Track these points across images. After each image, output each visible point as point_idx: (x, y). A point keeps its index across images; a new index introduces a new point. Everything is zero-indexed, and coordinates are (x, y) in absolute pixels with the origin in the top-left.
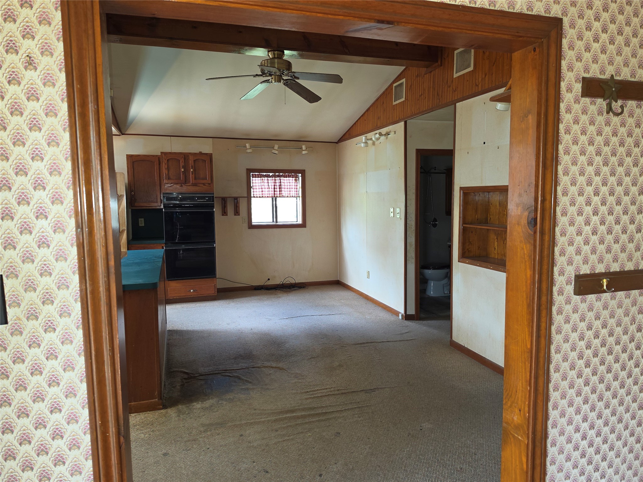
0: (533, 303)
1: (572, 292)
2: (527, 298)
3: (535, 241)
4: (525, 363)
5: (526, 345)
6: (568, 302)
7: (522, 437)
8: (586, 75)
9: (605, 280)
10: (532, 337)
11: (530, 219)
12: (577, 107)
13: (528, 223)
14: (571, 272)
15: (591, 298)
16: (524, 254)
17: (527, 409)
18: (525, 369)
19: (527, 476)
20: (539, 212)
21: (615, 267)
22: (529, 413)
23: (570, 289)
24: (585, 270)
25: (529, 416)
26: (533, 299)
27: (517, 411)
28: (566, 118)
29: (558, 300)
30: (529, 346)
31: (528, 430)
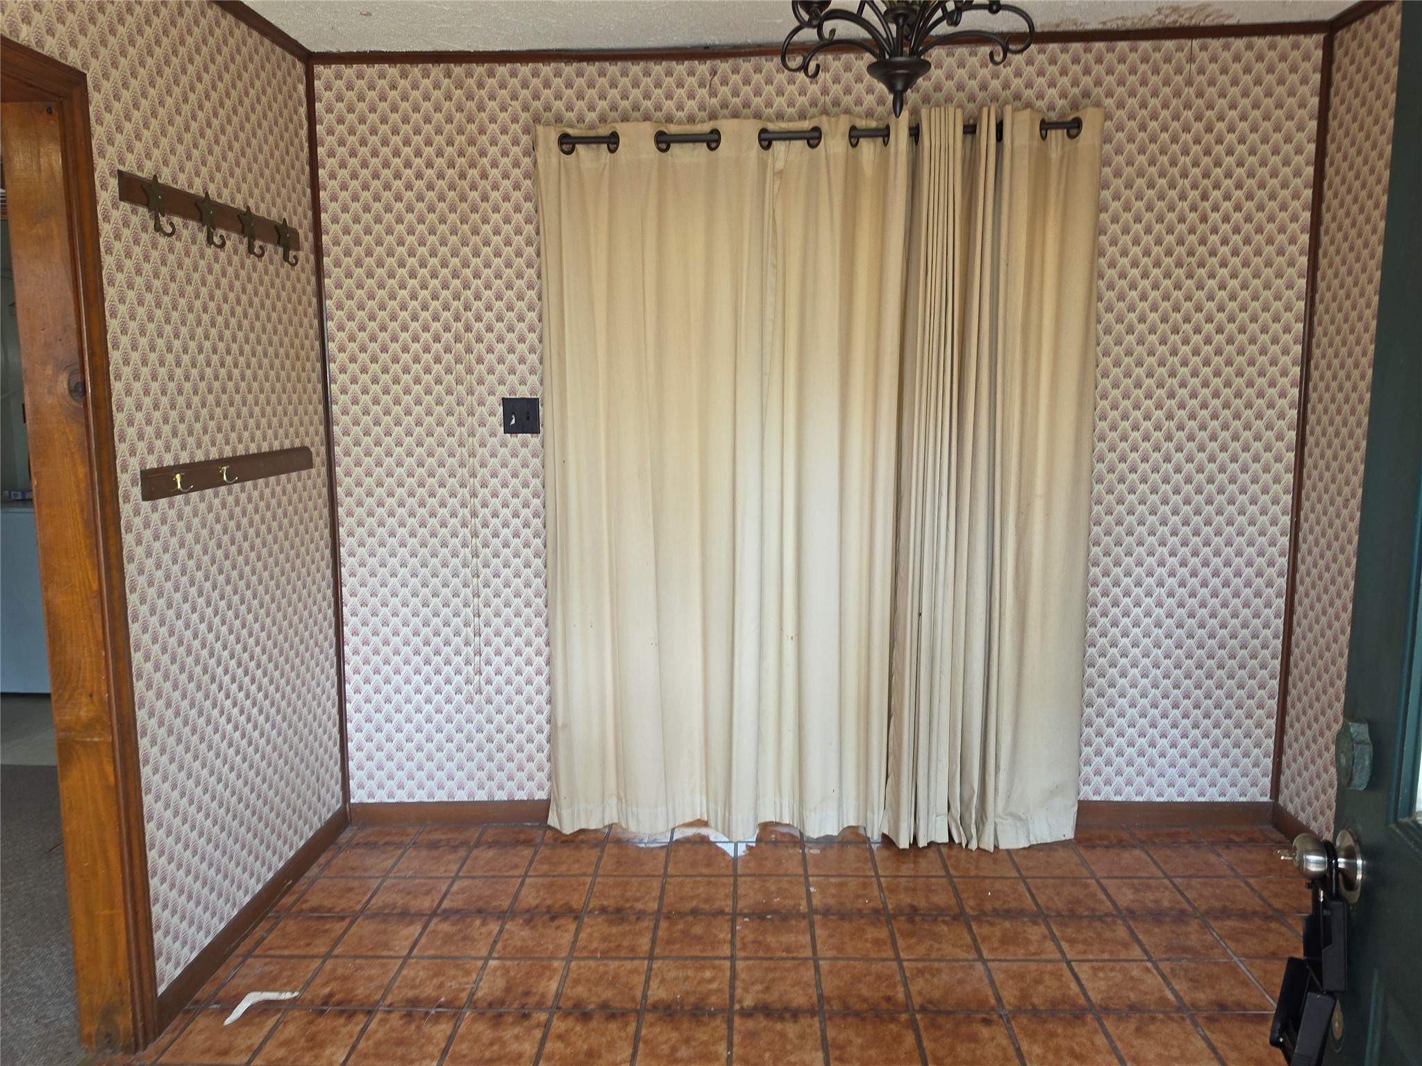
0: (95, 517)
1: (140, 497)
2: (82, 511)
3: (87, 418)
4: (91, 617)
5: (90, 587)
6: (137, 512)
7: (100, 735)
8: (121, 168)
9: (178, 476)
10: (99, 570)
11: (73, 385)
12: (116, 215)
13: (70, 391)
14: (134, 465)
15: (163, 502)
16: (69, 442)
17: (104, 687)
18: (93, 625)
19: (117, 793)
20: (87, 372)
21: (185, 458)
22: (109, 692)
23: (136, 492)
24: (152, 463)
25: (109, 698)
26: (95, 510)
27: (85, 699)
28: (106, 229)
29: (126, 509)
30: (95, 587)
31: (111, 719)
